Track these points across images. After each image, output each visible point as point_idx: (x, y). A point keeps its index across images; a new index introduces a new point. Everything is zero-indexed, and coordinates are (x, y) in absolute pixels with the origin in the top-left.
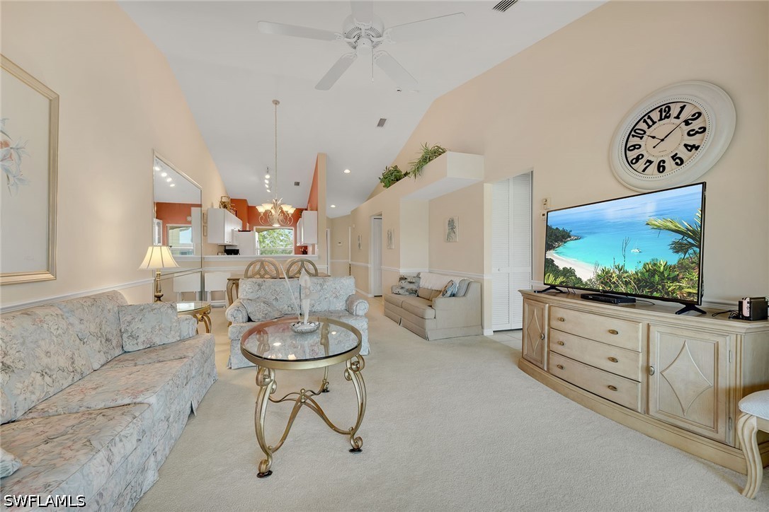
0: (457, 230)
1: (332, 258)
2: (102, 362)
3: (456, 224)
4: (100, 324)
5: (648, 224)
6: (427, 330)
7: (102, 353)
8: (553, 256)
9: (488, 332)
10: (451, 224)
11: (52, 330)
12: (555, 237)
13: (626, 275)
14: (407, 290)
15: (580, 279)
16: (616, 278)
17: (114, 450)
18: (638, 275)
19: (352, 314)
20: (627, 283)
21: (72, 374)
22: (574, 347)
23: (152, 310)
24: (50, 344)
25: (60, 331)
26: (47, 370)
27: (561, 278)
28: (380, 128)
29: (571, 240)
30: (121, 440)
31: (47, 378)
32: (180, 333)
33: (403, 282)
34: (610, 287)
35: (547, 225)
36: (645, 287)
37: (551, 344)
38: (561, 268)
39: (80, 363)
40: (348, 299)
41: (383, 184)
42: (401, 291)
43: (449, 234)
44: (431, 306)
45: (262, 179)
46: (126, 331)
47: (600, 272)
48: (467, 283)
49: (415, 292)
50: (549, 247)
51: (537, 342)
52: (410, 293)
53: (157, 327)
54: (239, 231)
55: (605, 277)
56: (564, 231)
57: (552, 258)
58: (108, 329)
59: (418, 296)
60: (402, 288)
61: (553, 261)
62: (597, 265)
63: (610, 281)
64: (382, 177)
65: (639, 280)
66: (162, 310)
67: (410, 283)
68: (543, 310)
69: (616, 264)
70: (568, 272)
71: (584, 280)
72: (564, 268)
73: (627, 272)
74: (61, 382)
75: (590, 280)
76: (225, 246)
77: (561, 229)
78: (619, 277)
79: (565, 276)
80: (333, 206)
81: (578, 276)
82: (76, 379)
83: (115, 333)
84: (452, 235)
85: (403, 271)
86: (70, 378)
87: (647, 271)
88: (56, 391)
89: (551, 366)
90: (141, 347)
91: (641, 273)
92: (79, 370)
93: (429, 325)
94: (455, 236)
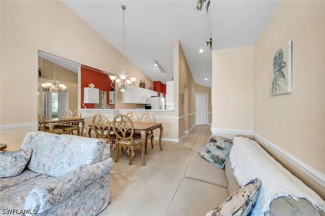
0: (288, 70)
10: (278, 59)
14: (213, 157)
33: (212, 144)
42: (207, 156)
43: (275, 80)
49: (221, 162)
52: (216, 162)
59: (224, 168)
60: (209, 152)
67: (219, 148)
80: (206, 79)
85: (216, 131)
94: (286, 84)
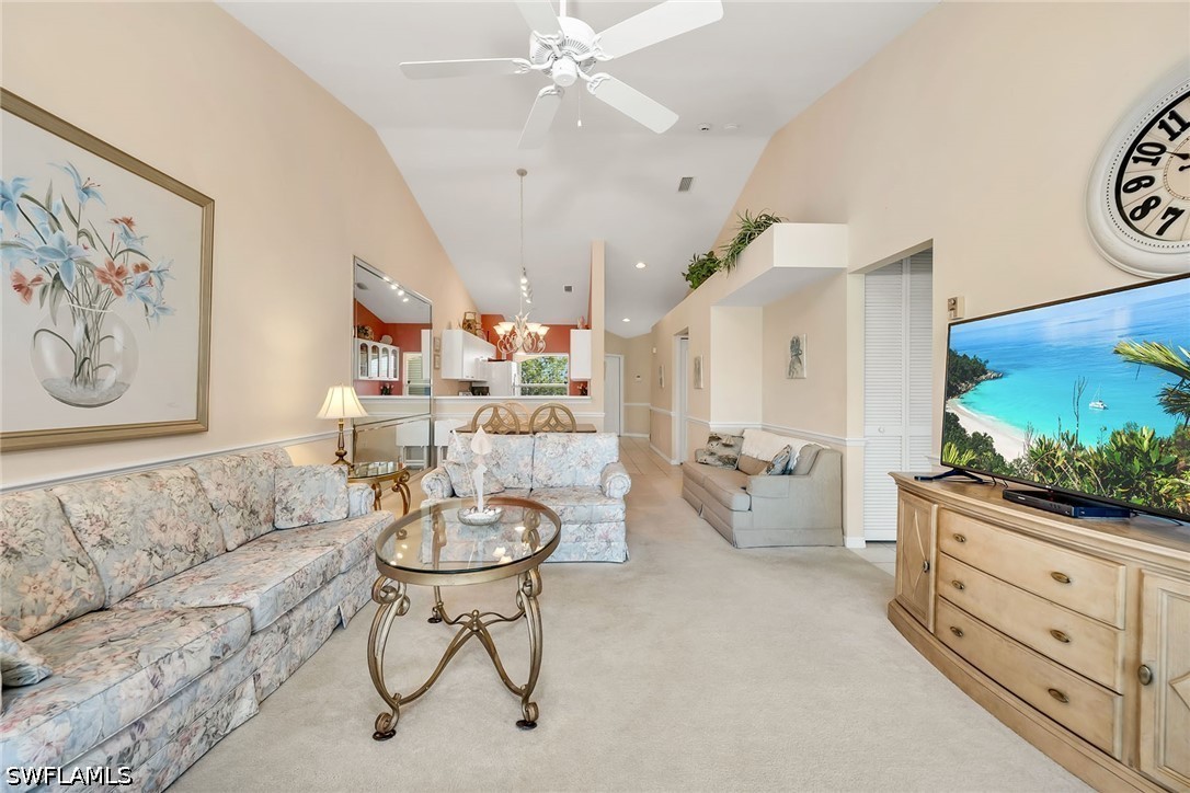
0: (804, 358)
1: (626, 400)
2: (239, 541)
3: (804, 347)
4: (245, 492)
5: (1117, 352)
6: (734, 531)
7: (241, 529)
8: (957, 409)
9: (854, 542)
10: (796, 345)
11: (174, 497)
12: (963, 373)
13: (1080, 454)
14: (720, 459)
15: (1000, 458)
16: (1062, 460)
17: (167, 669)
18: (1101, 456)
19: (604, 494)
20: (1082, 472)
21: (192, 555)
22: (981, 597)
23: (315, 475)
24: (168, 515)
25: (185, 499)
26: (158, 548)
27: (970, 452)
28: (684, 194)
29: (988, 379)
30: (181, 656)
31: (156, 558)
32: (349, 509)
33: (715, 443)
34: (1054, 478)
35: (949, 351)
36: (1116, 482)
37: (940, 583)
38: (970, 433)
39: (206, 541)
40: (604, 469)
41: (690, 282)
42: (710, 459)
43: (792, 363)
44: (745, 489)
45: (518, 285)
46: (281, 500)
47: (1035, 446)
48: (814, 451)
49: (732, 462)
50: (952, 391)
51: (917, 575)
52: (725, 464)
53: (319, 499)
54: (490, 360)
55: (1043, 457)
56: (975, 361)
57: (955, 413)
58: (256, 498)
59: (737, 469)
60: (712, 454)
61: (957, 419)
62: (1030, 430)
63: (1053, 464)
64: (688, 272)
65: (1103, 466)
66: (327, 475)
67: (726, 445)
68: (928, 513)
69: (1064, 431)
70: (981, 443)
71: (1009, 459)
72: (974, 434)
73: (1082, 449)
74: (174, 564)
75: (1018, 461)
76: (471, 382)
77: (971, 357)
78: (1069, 458)
79: (975, 449)
80: (626, 320)
81: (997, 452)
82: (196, 562)
83: (265, 503)
84: (797, 365)
85: (717, 425)
86: (189, 560)
87: (1118, 449)
88: (166, 576)
89: (939, 627)
90: (296, 524)
91: (1108, 452)
92: (202, 551)
93: (739, 521)
94: (802, 369)
